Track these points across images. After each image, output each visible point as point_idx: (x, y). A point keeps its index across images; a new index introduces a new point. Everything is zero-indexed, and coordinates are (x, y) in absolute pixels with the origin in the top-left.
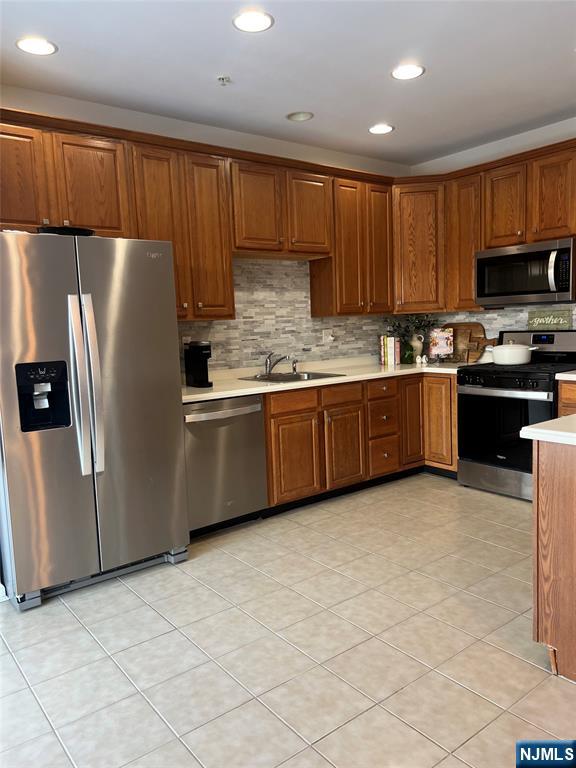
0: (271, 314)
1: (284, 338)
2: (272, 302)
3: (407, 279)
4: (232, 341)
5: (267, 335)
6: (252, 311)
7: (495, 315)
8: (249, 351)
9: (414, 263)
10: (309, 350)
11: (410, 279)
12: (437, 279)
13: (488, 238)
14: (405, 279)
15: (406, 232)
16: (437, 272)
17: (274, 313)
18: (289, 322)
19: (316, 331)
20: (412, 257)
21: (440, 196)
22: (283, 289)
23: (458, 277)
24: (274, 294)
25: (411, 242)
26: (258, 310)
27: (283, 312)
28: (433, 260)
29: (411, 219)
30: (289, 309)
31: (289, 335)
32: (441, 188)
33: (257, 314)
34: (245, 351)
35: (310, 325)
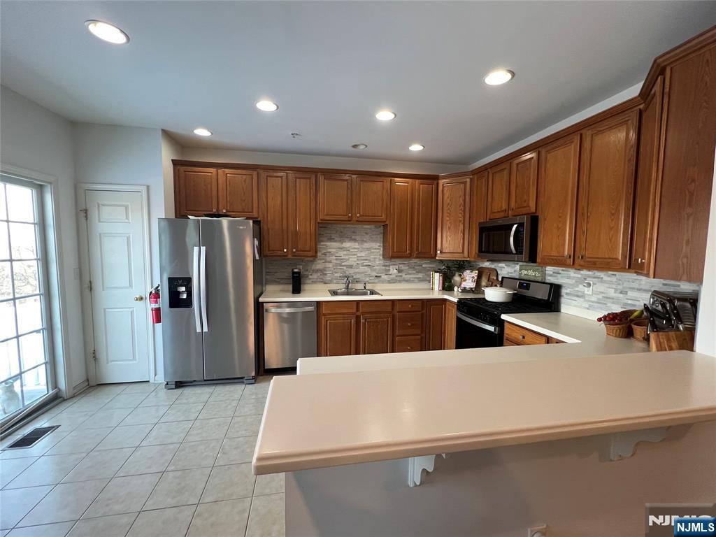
0: (354, 255)
1: (362, 269)
2: (355, 248)
4: (327, 269)
5: (351, 267)
6: (341, 253)
8: (339, 275)
10: (380, 277)
11: (446, 238)
12: (464, 239)
13: (489, 213)
15: (446, 208)
16: (464, 234)
17: (356, 255)
18: (366, 260)
19: (385, 266)
21: (468, 185)
22: (363, 241)
24: (357, 244)
25: (448, 215)
26: (345, 253)
27: (363, 254)
28: (462, 226)
29: (449, 201)
30: (367, 253)
31: (366, 268)
32: (468, 180)
33: (344, 255)
34: (336, 275)
35: (381, 262)
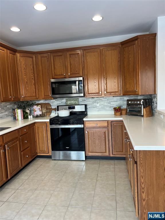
3: (25, 88)
7: (54, 101)
9: (27, 82)
11: (26, 88)
12: (35, 88)
13: (53, 75)
14: (24, 88)
15: (23, 71)
16: (35, 86)
20: (26, 80)
21: (34, 59)
23: (43, 88)
25: (25, 74)
28: (33, 81)
29: (24, 66)
32: (34, 57)
